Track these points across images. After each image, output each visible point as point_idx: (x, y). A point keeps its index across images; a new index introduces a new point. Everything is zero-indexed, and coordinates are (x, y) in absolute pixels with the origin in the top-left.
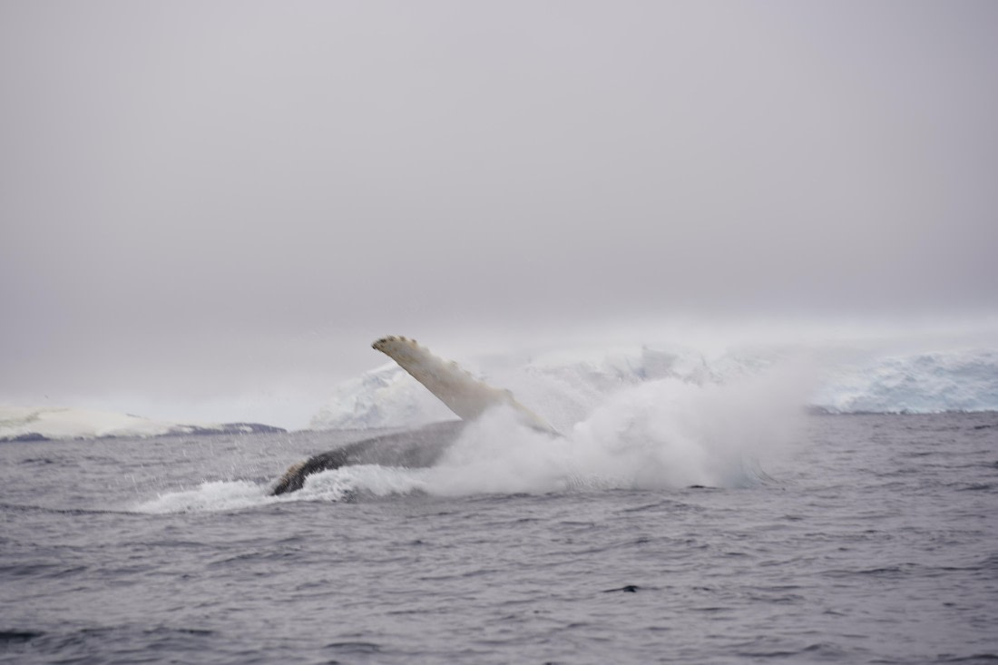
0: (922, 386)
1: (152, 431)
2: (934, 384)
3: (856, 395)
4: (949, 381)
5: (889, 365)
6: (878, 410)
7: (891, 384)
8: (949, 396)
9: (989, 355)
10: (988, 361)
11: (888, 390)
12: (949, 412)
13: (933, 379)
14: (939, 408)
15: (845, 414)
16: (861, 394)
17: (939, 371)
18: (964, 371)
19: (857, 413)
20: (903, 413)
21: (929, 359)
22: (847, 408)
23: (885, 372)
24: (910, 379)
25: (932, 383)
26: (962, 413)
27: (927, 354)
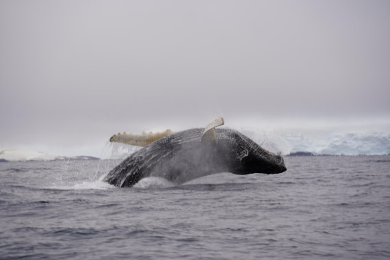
0: (349, 145)
1: (49, 159)
2: (355, 144)
3: (324, 148)
4: (360, 143)
5: (337, 136)
6: (332, 154)
7: (338, 144)
8: (360, 149)
9: (375, 133)
10: (376, 135)
11: (336, 146)
12: (360, 155)
13: (354, 142)
14: (356, 154)
15: (320, 155)
16: (326, 148)
17: (356, 139)
18: (366, 139)
19: (324, 155)
20: (342, 155)
21: (353, 135)
22: (320, 153)
23: (335, 139)
24: (345, 142)
25: (354, 144)
26: (365, 155)
27: (351, 132)
